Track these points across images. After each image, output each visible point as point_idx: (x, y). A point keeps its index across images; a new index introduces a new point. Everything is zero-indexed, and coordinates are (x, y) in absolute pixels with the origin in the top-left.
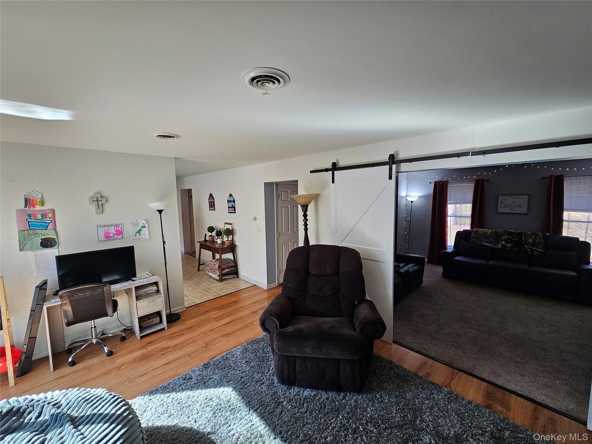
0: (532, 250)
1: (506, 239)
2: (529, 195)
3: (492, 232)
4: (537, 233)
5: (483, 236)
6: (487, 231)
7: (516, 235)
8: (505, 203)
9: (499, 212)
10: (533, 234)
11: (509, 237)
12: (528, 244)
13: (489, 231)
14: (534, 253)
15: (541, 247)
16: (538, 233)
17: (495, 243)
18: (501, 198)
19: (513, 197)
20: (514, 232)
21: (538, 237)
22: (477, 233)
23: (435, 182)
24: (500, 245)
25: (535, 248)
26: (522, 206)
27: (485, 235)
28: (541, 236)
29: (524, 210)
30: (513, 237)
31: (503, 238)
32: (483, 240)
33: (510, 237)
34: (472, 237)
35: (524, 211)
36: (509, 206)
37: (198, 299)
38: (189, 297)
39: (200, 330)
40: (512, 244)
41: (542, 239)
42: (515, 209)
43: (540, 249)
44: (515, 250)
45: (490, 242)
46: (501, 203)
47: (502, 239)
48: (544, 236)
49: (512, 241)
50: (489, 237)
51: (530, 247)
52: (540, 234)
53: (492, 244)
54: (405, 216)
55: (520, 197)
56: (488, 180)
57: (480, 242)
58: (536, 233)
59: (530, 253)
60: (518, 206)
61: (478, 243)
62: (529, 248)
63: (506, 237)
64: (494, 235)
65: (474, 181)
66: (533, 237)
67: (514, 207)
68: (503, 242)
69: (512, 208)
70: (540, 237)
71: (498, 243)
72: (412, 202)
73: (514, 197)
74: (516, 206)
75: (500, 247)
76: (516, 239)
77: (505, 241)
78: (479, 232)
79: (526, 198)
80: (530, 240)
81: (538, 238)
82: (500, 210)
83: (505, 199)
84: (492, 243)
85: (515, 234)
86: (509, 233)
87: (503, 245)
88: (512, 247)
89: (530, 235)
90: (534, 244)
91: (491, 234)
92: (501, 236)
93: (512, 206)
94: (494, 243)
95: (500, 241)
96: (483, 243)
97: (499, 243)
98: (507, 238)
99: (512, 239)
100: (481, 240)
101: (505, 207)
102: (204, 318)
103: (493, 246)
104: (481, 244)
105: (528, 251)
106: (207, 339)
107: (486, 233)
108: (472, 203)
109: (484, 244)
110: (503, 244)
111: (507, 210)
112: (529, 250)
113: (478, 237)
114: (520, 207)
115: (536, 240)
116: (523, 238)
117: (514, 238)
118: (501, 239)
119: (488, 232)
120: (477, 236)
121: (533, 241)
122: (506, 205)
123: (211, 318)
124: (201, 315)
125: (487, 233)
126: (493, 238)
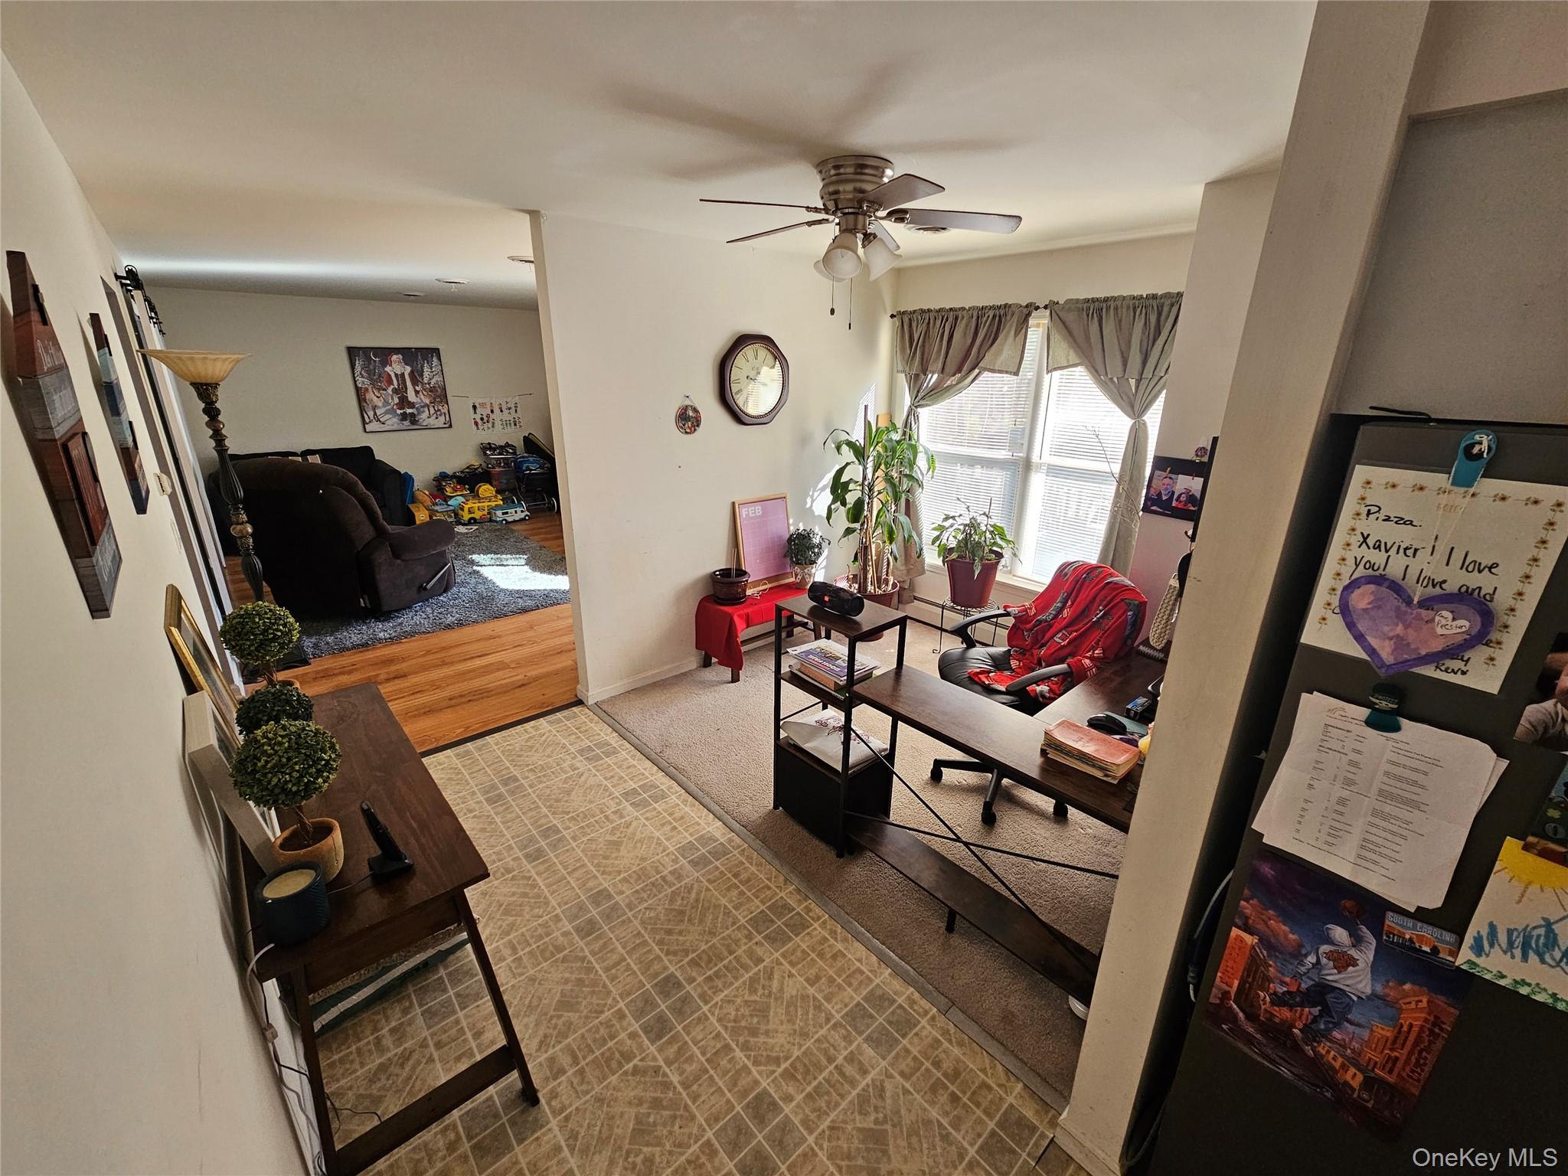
37: (544, 738)
38: (577, 746)
39: (542, 647)
102: (530, 671)
106: (530, 634)
123: (513, 668)
124: (536, 679)
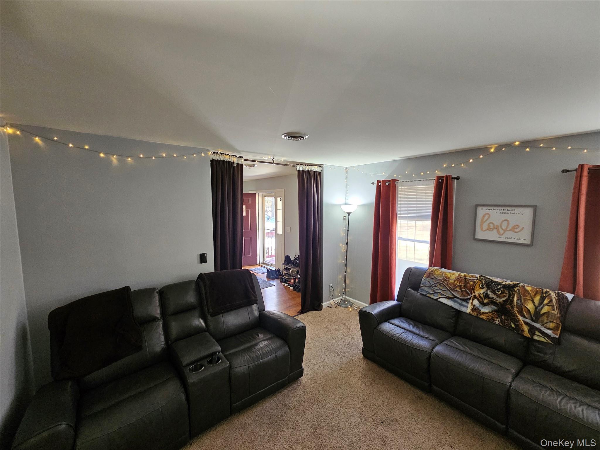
0: (532, 330)
1: (482, 296)
2: (535, 208)
3: (458, 279)
4: (545, 290)
5: (440, 284)
6: (449, 276)
7: (502, 289)
8: (489, 221)
9: (478, 238)
10: (536, 293)
11: (487, 293)
12: (525, 313)
13: (453, 274)
14: (536, 338)
15: (551, 325)
16: (547, 292)
17: (461, 299)
18: (481, 212)
19: (502, 211)
20: (499, 284)
21: (546, 302)
22: (432, 277)
23: (379, 182)
24: (470, 306)
25: (538, 325)
26: (520, 229)
27: (444, 282)
28: (554, 301)
29: (525, 237)
30: (495, 293)
31: (477, 294)
32: (440, 291)
33: (489, 292)
34: (423, 284)
35: (525, 240)
36: (496, 228)
40: (492, 308)
41: (555, 307)
42: (509, 234)
43: (549, 329)
44: (497, 323)
45: (452, 298)
46: (483, 222)
47: (474, 294)
48: (561, 299)
49: (492, 302)
50: (452, 287)
51: (528, 321)
52: (553, 294)
53: (455, 301)
54: (342, 235)
55: (517, 210)
56: (458, 178)
57: (434, 296)
58: (543, 290)
59: (526, 333)
60: (513, 230)
61: (432, 296)
62: (527, 324)
63: (482, 291)
64: (461, 284)
65: (434, 180)
66: (537, 299)
67: (505, 231)
68: (476, 302)
69: (501, 232)
70: (551, 301)
71: (466, 301)
72: (349, 214)
73: (505, 212)
74: (508, 229)
75: (468, 311)
76: (500, 298)
77: (478, 300)
78: (435, 276)
79: (528, 213)
80: (530, 306)
81: (547, 304)
82: (480, 235)
83: (487, 214)
84: (455, 299)
85: (500, 289)
86: (490, 285)
87: (474, 309)
88: (490, 314)
89: (530, 294)
90: (537, 316)
91: (456, 282)
92: (472, 289)
93: (502, 228)
94: (459, 301)
95: (470, 299)
96: (440, 298)
97: (468, 303)
98: (483, 293)
99: (493, 298)
100: (437, 291)
101: (489, 229)
103: (456, 306)
104: (436, 300)
105: (523, 331)
107: (447, 279)
108: (431, 220)
109: (440, 300)
110: (474, 306)
111: (493, 236)
112: (526, 328)
113: (432, 286)
114: (516, 230)
115: (542, 306)
116: (515, 299)
117: (498, 296)
118: (472, 294)
119: (451, 278)
120: (432, 283)
121: (536, 308)
122: (491, 225)
125: (449, 278)
126: (458, 289)
